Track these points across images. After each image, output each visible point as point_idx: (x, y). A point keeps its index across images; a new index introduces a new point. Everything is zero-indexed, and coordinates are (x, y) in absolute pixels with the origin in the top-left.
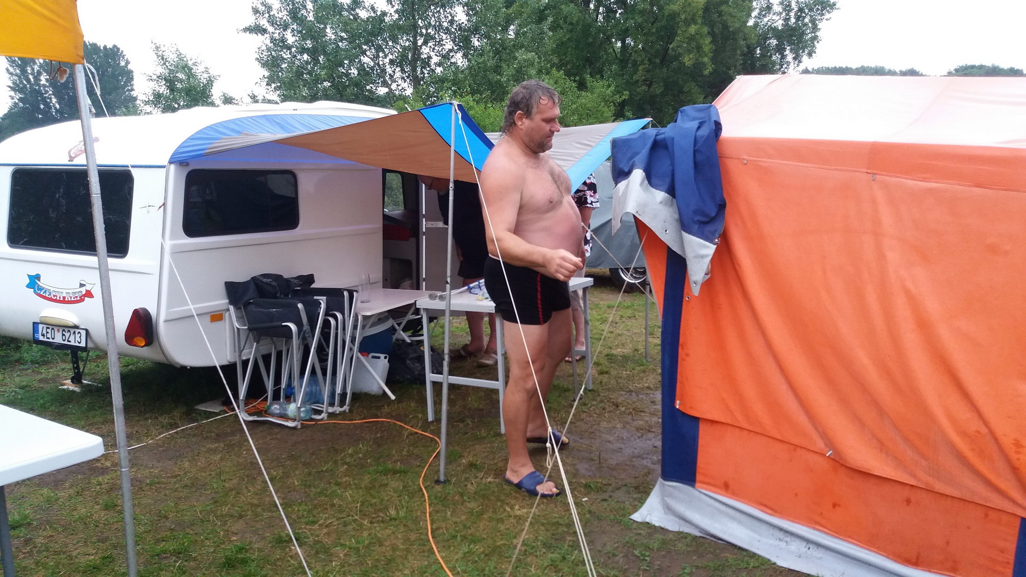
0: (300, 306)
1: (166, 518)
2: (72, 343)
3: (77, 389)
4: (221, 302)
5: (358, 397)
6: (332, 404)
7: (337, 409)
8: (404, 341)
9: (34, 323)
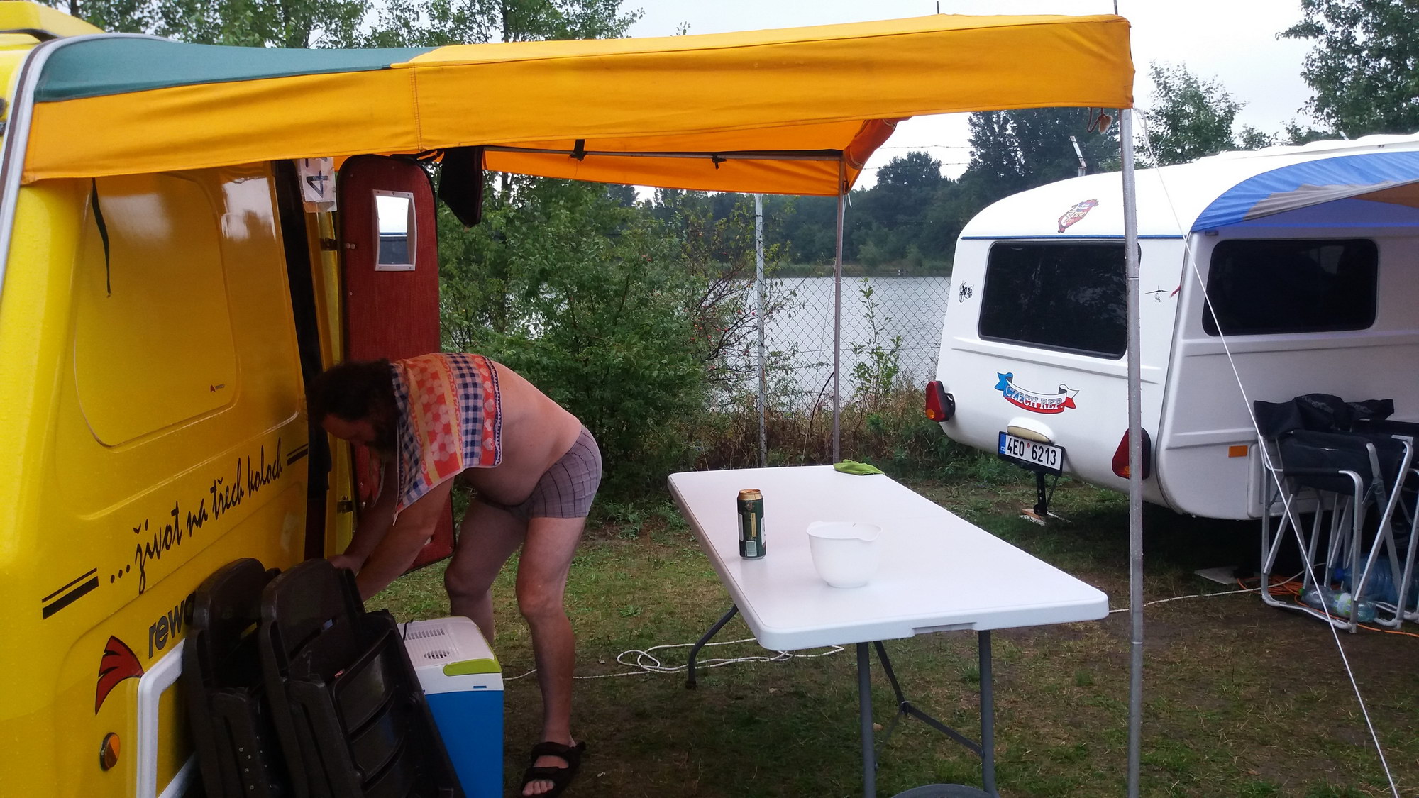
0: (1370, 447)
1: (1157, 716)
2: (1044, 464)
3: (1041, 522)
4: (1249, 428)
6: (1409, 607)
9: (1000, 432)
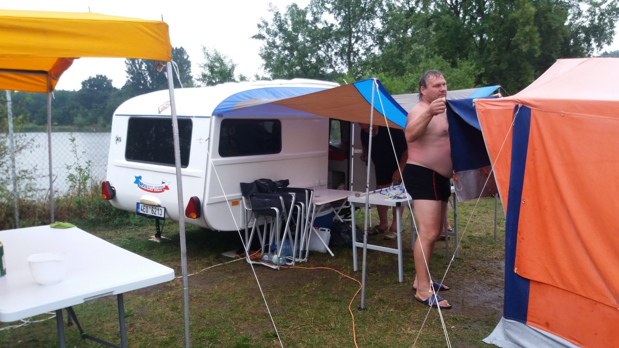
0: (281, 198)
1: (204, 318)
2: (157, 215)
3: (158, 241)
4: (238, 194)
5: (312, 253)
6: (297, 257)
7: (300, 260)
8: (339, 221)
9: (137, 203)
